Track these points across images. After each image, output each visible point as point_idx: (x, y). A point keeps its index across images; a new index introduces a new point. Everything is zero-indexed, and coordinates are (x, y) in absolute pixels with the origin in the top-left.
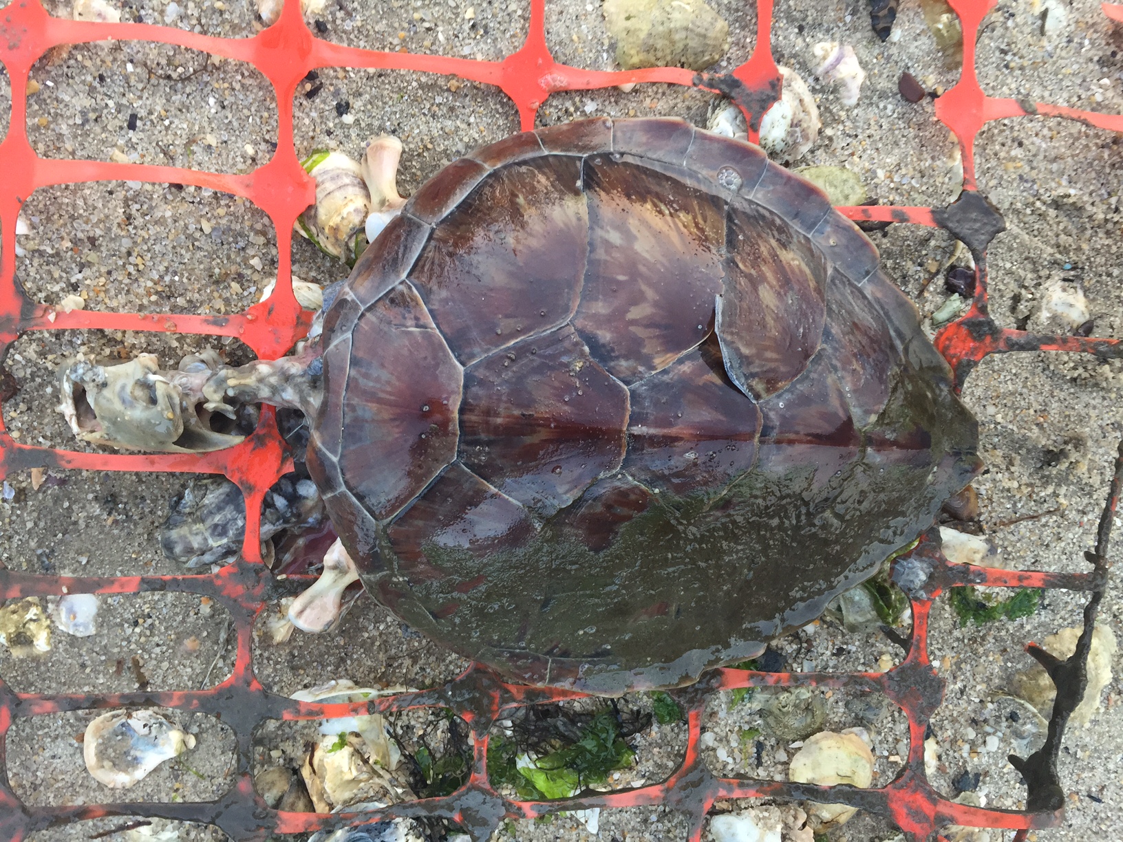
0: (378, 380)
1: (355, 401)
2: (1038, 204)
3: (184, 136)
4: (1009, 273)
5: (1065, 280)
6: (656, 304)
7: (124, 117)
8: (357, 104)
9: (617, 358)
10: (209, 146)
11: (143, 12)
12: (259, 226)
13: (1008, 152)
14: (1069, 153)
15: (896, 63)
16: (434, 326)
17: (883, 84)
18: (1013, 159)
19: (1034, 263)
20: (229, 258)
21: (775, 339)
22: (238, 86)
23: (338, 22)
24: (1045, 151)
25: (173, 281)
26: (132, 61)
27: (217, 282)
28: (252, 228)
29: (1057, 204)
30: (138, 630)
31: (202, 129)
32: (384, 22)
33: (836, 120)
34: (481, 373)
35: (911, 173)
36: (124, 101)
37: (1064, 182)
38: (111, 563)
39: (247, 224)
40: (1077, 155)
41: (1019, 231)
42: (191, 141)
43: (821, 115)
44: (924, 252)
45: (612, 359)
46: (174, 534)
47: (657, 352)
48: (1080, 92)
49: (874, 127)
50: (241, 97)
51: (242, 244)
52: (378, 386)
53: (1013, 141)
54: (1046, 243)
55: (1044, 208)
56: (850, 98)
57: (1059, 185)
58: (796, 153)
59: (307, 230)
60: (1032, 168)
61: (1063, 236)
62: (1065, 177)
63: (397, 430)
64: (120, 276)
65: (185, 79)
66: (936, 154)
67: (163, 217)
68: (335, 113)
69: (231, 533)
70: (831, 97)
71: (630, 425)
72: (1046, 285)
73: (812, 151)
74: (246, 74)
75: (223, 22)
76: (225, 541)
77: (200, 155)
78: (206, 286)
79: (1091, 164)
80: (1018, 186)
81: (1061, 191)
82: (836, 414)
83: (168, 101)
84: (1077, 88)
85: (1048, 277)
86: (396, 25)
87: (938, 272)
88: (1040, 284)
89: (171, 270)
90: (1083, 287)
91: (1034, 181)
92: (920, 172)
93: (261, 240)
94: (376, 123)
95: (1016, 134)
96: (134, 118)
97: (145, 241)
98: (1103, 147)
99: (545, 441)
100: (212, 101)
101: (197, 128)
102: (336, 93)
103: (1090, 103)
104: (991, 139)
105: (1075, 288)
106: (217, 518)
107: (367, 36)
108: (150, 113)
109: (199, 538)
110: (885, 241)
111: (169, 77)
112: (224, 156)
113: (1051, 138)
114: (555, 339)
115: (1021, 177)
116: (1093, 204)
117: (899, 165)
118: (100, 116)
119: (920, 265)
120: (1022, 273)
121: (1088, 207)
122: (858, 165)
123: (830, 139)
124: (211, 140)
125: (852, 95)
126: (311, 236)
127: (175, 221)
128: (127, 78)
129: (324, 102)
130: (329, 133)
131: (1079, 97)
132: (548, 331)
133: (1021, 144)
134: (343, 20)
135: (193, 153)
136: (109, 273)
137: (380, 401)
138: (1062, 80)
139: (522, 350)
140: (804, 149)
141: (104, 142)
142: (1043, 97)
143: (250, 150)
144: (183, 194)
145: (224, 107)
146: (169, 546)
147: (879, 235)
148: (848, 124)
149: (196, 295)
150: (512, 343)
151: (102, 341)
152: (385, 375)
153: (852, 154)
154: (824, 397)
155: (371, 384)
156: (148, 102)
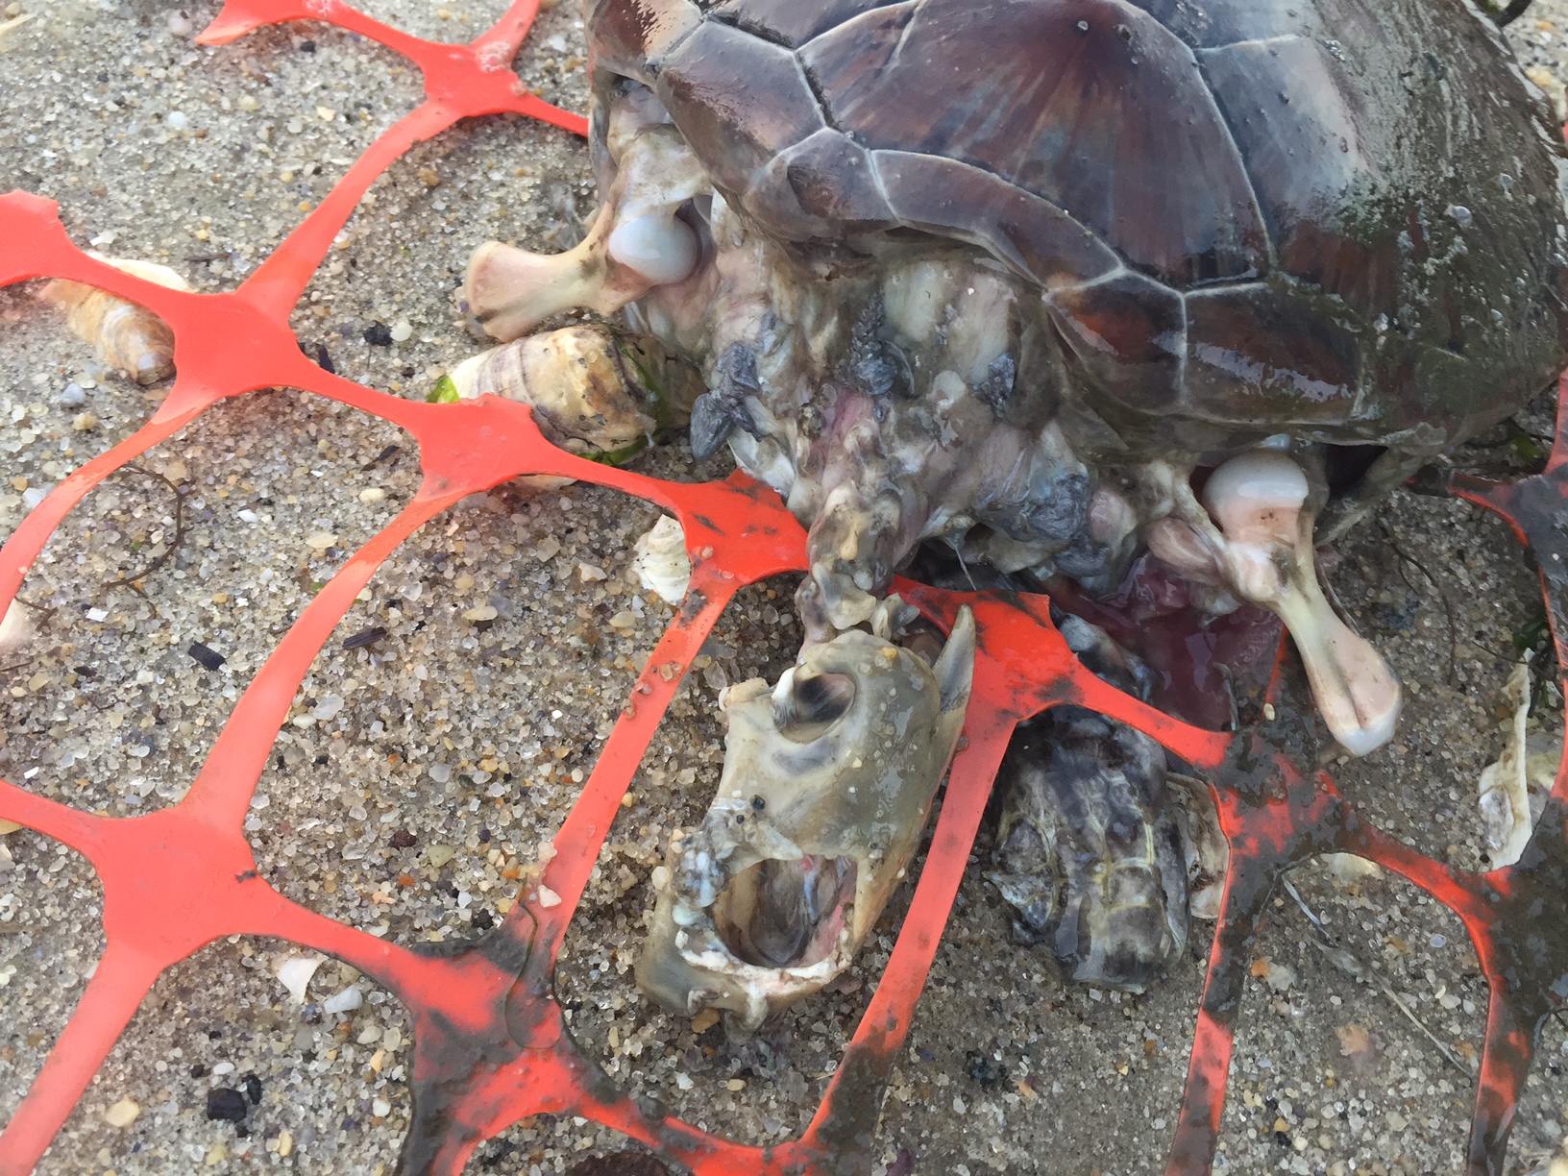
1: (1021, 157)
3: (287, 585)
7: (185, 668)
8: (383, 311)
10: (329, 552)
12: (524, 536)
20: (558, 612)
22: (245, 466)
23: (228, 275)
25: (557, 724)
26: (87, 607)
27: (596, 655)
28: (520, 544)
30: (1300, 1143)
31: (289, 551)
32: (268, 219)
36: (154, 656)
38: (1128, 1128)
39: (508, 550)
42: (301, 577)
46: (1102, 943)
50: (268, 468)
51: (543, 579)
52: (1005, 100)
65: (178, 538)
67: (423, 685)
68: (379, 349)
69: (1137, 811)
74: (230, 442)
77: (337, 573)
78: (595, 672)
83: (201, 582)
86: (283, 207)
89: (535, 718)
94: (432, 300)
96: (198, 652)
100: (247, 515)
101: (282, 558)
102: (347, 332)
106: (1096, 824)
108: (206, 621)
109: (1128, 885)
111: (158, 562)
112: (360, 538)
118: (158, 711)
124: (322, 540)
127: (443, 667)
128: (110, 629)
129: (350, 357)
130: (409, 373)
134: (229, 268)
137: (1039, 103)
143: (373, 494)
144: (397, 633)
145: (270, 503)
146: (1122, 965)
152: (987, 85)
155: (996, 114)
156: (184, 611)
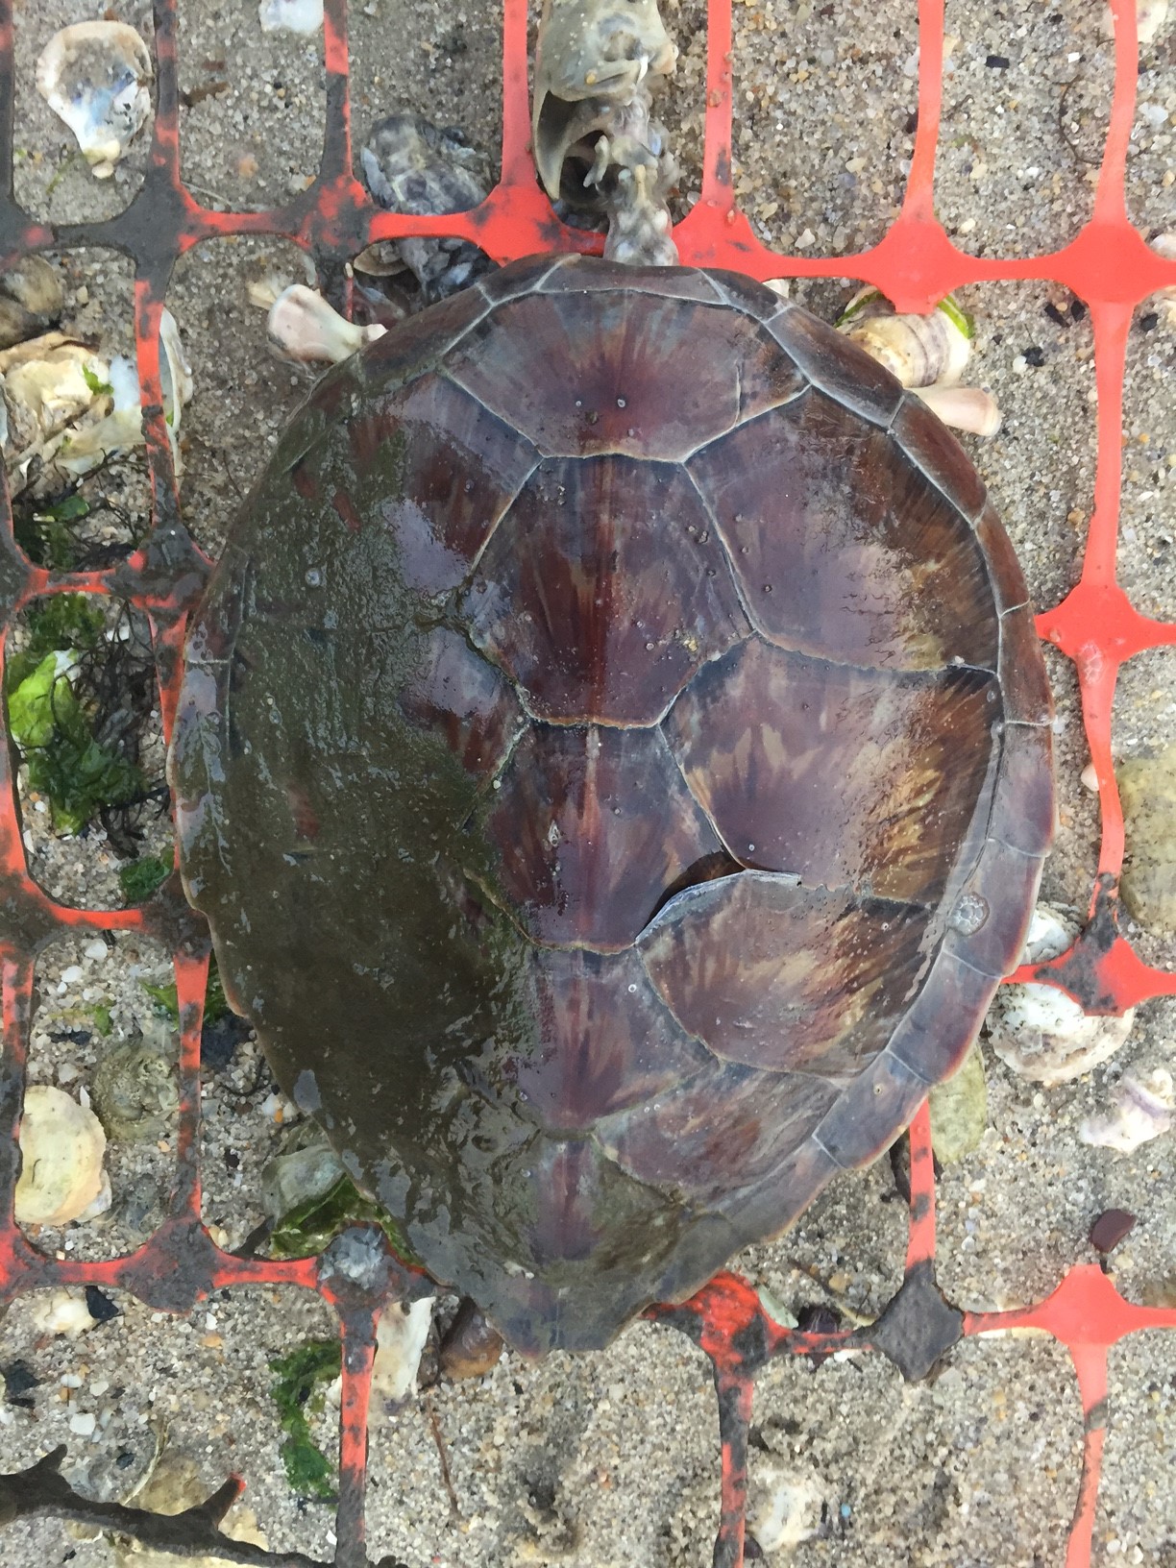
0: (661, 335)
1: (628, 305)
2: (943, 1451)
3: (981, 134)
4: (833, 1412)
5: (825, 1506)
6: (785, 773)
7: (1005, 50)
8: (1042, 378)
9: (704, 707)
10: (970, 169)
11: (1151, 73)
12: (859, 239)
13: (1021, 1397)
14: (1025, 1499)
15: (1149, 1204)
16: (744, 420)
17: (1116, 1183)
18: (1010, 1406)
19: (849, 1454)
20: (812, 199)
21: (734, 975)
22: (1057, 207)
23: (1157, 346)
24: (1026, 1460)
25: (776, 121)
26: (1082, 59)
27: (776, 184)
28: (857, 230)
29: (944, 1486)
30: (268, 89)
31: (995, 158)
32: (1162, 413)
33: (1056, 1111)
34: (675, 488)
35: (983, 1236)
36: (1026, 50)
37: (980, 1494)
38: (367, 48)
39: (861, 223)
40: (1021, 1514)
41: (898, 1425)
42: (976, 144)
43: (1062, 1086)
44: (860, 1265)
45: (702, 698)
46: (409, 131)
47: (712, 774)
48: (1121, 1515)
49: (1047, 1173)
50: (1042, 213)
51: (833, 217)
52: (653, 336)
53: (1039, 1405)
54: (882, 1473)
55: (937, 1461)
56: (1091, 1130)
57: (974, 1486)
58: (1003, 1047)
59: (857, 308)
60: (998, 1439)
61: (893, 1499)
62: (987, 1496)
63: (586, 365)
64: (780, 48)
65: (1062, 133)
66: (1014, 1276)
67: (866, 105)
68: (1026, 346)
69: (413, 205)
70: (1091, 1101)
71: (600, 728)
72: (815, 1476)
73: (1007, 1074)
74: (1075, 219)
75: (1145, 185)
76: (401, 197)
77: (956, 157)
78: (770, 168)
79: (1008, 1539)
80: (970, 1417)
81: (964, 1489)
82: (618, 1085)
83: (1031, 111)
84: (1125, 1509)
85: (827, 1479)
86: (1159, 430)
87: (829, 1291)
88: (816, 1466)
89: (792, 119)
90: (814, 1539)
91: (977, 1442)
92: (985, 1251)
93: (840, 244)
94: (1016, 406)
95: (1049, 1408)
96: (1004, 64)
97: (832, 82)
98: (1036, 1558)
99: (575, 592)
100: (1034, 171)
101: (995, 151)
102: (1055, 348)
103: (1103, 1532)
104: (1041, 1368)
105: (812, 1525)
106: (434, 186)
107: (1140, 389)
108: (1012, 87)
109: (405, 163)
110: (876, 1199)
111: (1063, 111)
112: (957, 190)
113: (1046, 1469)
114: (729, 607)
115: (983, 1420)
116: (946, 1546)
117: (994, 1215)
118: (1003, 18)
119: (840, 1261)
120: (832, 1433)
121: (941, 1538)
122: (990, 1147)
123: (1027, 1102)
124: (979, 171)
125: (1096, 1135)
126: (849, 315)
127: (861, 124)
128: (1059, 53)
129: (1042, 331)
130: (998, 339)
131: (1111, 1514)
132: (744, 597)
133: (1034, 1417)
134: (1160, 353)
135: (959, 147)
136: (783, 35)
137: (629, 339)
138: (1137, 1482)
139: (712, 554)
140: (1011, 1060)
141: (967, 23)
142: (1108, 1451)
143: (968, 226)
144: (900, 133)
145: (1026, 188)
146: (393, 123)
147: (884, 1190)
148: (1052, 1131)
149: (757, 155)
150: (723, 538)
151: (685, 29)
152: (669, 345)
153: (1006, 1139)
154: (645, 1064)
155: (655, 327)
156: (1027, 84)
